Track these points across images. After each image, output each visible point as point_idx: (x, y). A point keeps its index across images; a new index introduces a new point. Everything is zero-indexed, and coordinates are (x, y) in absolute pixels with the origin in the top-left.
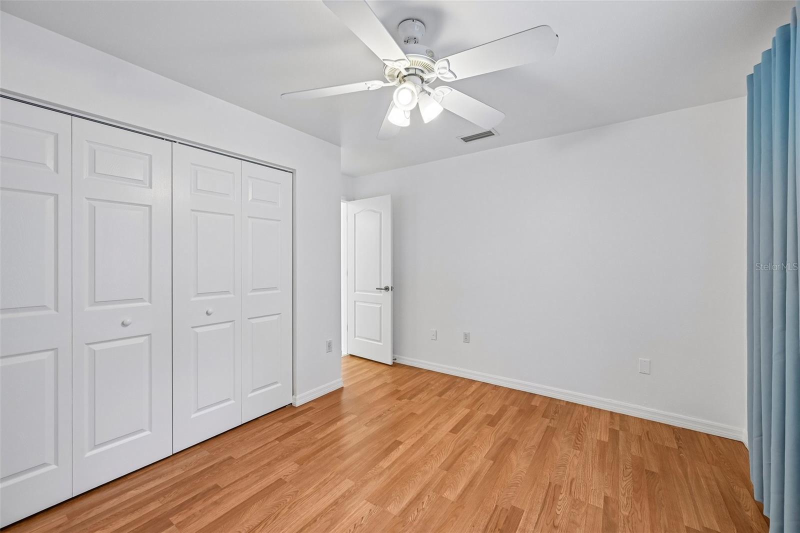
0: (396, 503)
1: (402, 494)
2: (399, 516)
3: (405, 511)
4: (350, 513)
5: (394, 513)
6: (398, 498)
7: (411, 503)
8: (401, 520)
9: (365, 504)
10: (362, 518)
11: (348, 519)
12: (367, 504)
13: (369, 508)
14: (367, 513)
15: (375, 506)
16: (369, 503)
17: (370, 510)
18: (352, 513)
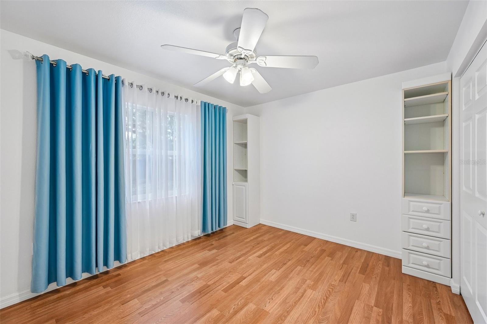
0: (250, 310)
1: (246, 315)
2: (249, 302)
3: (245, 305)
4: (277, 306)
5: (252, 304)
6: (249, 313)
7: (241, 309)
8: (248, 301)
9: (270, 310)
10: (269, 303)
11: (277, 303)
12: (268, 310)
13: (266, 308)
14: (267, 305)
15: (263, 309)
16: (267, 311)
17: (265, 306)
18: (276, 305)
